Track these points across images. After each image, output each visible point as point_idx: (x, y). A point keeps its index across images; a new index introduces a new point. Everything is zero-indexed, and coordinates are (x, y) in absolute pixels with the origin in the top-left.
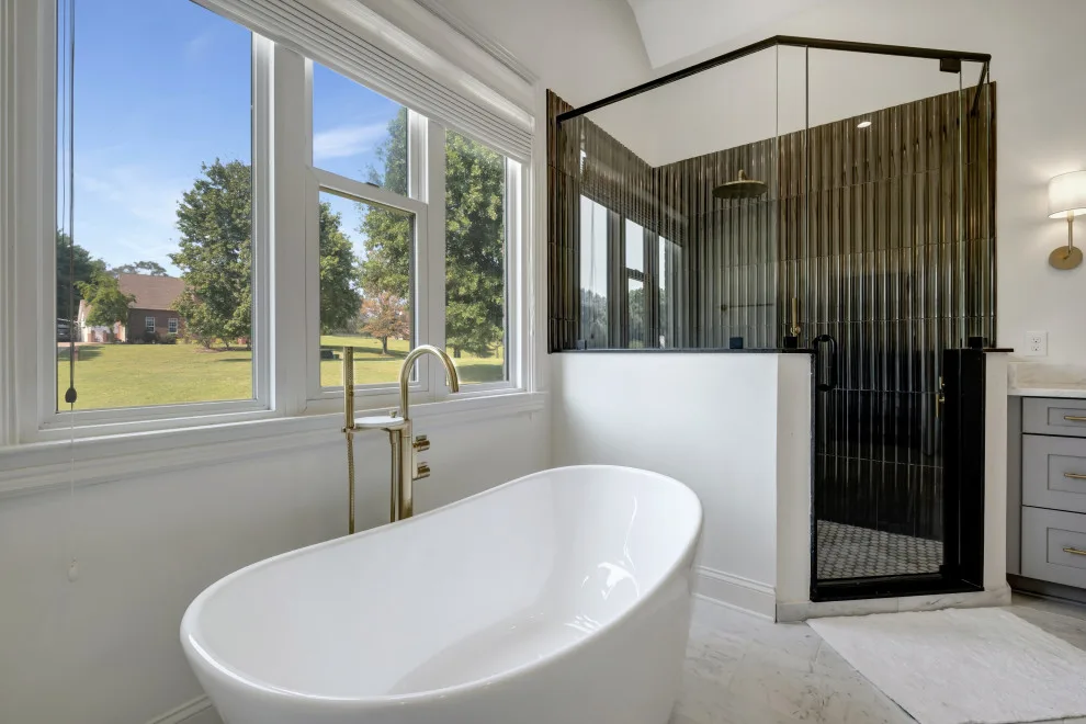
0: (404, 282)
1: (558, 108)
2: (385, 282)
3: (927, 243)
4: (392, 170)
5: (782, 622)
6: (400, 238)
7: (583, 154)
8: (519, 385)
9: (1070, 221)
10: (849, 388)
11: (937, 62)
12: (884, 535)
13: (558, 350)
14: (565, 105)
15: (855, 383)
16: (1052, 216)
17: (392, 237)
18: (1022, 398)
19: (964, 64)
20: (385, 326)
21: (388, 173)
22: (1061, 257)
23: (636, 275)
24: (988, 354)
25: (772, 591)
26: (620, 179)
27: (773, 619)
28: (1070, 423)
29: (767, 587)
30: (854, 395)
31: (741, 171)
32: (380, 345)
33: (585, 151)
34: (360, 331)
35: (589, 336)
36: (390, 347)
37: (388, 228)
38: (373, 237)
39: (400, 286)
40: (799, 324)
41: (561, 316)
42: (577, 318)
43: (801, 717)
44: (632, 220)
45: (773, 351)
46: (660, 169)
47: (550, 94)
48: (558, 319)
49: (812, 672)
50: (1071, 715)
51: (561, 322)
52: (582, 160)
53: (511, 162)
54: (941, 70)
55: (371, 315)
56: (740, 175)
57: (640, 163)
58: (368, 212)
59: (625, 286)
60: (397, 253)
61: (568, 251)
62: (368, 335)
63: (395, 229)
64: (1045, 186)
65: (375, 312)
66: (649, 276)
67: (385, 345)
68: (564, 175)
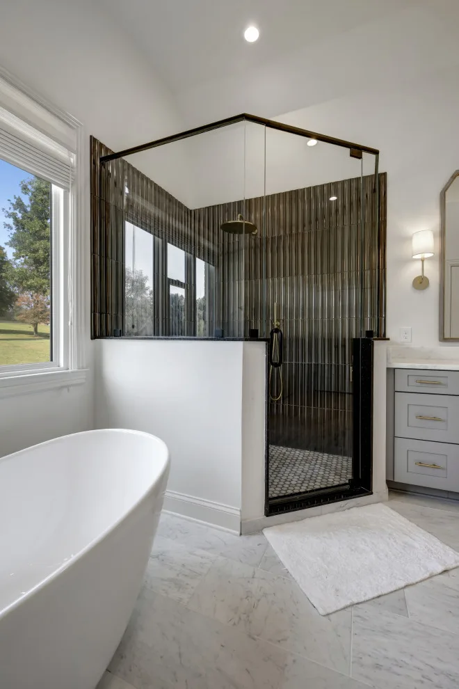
0: (44, 284)
1: (101, 152)
2: (29, 283)
3: (350, 271)
4: (36, 203)
5: (246, 534)
6: (41, 252)
7: (127, 190)
8: (62, 365)
9: (423, 261)
10: (307, 362)
11: (348, 150)
12: (326, 456)
13: (101, 337)
14: (107, 150)
15: (310, 359)
16: (414, 257)
17: (36, 251)
18: (394, 369)
19: (365, 154)
20: (36, 315)
21: (33, 204)
22: (418, 282)
23: (178, 283)
24: (375, 342)
25: (239, 513)
26: (160, 214)
27: (238, 533)
28: (419, 384)
29: (235, 510)
30: (310, 366)
31: (239, 215)
32: (32, 329)
33: (128, 187)
34: (16, 318)
35: (130, 326)
36: (39, 331)
37: (32, 244)
38: (20, 250)
39: (41, 286)
40: (278, 320)
41: (104, 310)
42: (120, 313)
43: (234, 624)
44: (172, 244)
45: (240, 340)
46: (195, 211)
47: (93, 141)
48: (101, 313)
49: (253, 577)
50: (410, 582)
51: (104, 316)
52: (125, 195)
53: (54, 188)
54: (351, 156)
55: (25, 307)
56: (239, 217)
57: (180, 205)
58: (15, 231)
59: (167, 291)
60: (38, 262)
61: (112, 262)
62: (23, 322)
63: (37, 245)
64: (410, 239)
65: (28, 305)
66: (190, 285)
67: (36, 329)
68: (107, 204)
